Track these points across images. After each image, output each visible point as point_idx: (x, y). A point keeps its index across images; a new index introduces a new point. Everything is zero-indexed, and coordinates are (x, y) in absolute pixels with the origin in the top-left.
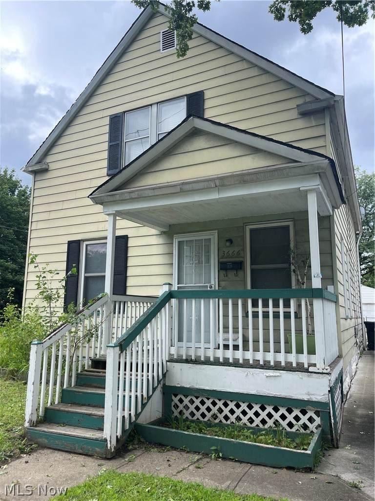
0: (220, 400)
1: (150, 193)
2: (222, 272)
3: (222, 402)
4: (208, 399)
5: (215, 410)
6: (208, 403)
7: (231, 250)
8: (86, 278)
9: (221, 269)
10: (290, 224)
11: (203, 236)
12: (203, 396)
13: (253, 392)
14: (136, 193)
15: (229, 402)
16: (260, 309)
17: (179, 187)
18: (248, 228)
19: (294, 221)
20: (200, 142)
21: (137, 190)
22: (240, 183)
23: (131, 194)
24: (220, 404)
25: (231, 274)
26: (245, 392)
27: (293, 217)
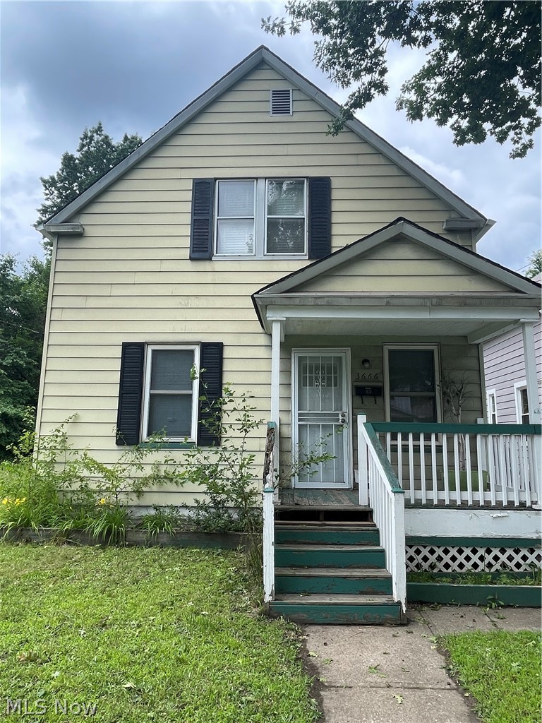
0: (439, 547)
1: (345, 302)
2: (358, 399)
3: (442, 549)
4: (425, 547)
5: (432, 558)
6: (425, 552)
7: (367, 373)
8: (152, 396)
9: (357, 395)
10: (435, 348)
11: (332, 353)
12: (419, 544)
13: (479, 536)
14: (326, 299)
15: (449, 549)
16: (399, 442)
17: (385, 300)
18: (386, 349)
19: (440, 345)
20: (403, 251)
21: (328, 297)
22: (460, 306)
23: (318, 300)
24: (439, 551)
25: (369, 401)
26: (470, 535)
27: (438, 341)
